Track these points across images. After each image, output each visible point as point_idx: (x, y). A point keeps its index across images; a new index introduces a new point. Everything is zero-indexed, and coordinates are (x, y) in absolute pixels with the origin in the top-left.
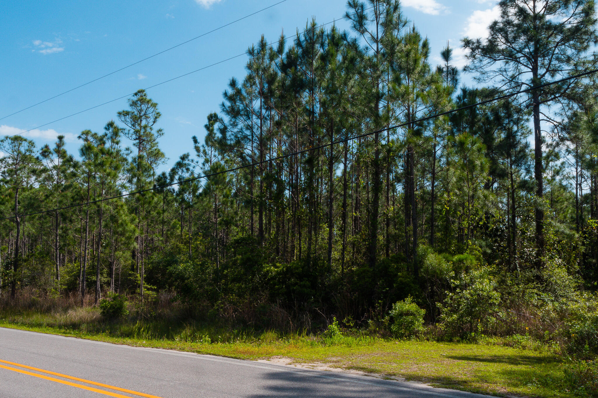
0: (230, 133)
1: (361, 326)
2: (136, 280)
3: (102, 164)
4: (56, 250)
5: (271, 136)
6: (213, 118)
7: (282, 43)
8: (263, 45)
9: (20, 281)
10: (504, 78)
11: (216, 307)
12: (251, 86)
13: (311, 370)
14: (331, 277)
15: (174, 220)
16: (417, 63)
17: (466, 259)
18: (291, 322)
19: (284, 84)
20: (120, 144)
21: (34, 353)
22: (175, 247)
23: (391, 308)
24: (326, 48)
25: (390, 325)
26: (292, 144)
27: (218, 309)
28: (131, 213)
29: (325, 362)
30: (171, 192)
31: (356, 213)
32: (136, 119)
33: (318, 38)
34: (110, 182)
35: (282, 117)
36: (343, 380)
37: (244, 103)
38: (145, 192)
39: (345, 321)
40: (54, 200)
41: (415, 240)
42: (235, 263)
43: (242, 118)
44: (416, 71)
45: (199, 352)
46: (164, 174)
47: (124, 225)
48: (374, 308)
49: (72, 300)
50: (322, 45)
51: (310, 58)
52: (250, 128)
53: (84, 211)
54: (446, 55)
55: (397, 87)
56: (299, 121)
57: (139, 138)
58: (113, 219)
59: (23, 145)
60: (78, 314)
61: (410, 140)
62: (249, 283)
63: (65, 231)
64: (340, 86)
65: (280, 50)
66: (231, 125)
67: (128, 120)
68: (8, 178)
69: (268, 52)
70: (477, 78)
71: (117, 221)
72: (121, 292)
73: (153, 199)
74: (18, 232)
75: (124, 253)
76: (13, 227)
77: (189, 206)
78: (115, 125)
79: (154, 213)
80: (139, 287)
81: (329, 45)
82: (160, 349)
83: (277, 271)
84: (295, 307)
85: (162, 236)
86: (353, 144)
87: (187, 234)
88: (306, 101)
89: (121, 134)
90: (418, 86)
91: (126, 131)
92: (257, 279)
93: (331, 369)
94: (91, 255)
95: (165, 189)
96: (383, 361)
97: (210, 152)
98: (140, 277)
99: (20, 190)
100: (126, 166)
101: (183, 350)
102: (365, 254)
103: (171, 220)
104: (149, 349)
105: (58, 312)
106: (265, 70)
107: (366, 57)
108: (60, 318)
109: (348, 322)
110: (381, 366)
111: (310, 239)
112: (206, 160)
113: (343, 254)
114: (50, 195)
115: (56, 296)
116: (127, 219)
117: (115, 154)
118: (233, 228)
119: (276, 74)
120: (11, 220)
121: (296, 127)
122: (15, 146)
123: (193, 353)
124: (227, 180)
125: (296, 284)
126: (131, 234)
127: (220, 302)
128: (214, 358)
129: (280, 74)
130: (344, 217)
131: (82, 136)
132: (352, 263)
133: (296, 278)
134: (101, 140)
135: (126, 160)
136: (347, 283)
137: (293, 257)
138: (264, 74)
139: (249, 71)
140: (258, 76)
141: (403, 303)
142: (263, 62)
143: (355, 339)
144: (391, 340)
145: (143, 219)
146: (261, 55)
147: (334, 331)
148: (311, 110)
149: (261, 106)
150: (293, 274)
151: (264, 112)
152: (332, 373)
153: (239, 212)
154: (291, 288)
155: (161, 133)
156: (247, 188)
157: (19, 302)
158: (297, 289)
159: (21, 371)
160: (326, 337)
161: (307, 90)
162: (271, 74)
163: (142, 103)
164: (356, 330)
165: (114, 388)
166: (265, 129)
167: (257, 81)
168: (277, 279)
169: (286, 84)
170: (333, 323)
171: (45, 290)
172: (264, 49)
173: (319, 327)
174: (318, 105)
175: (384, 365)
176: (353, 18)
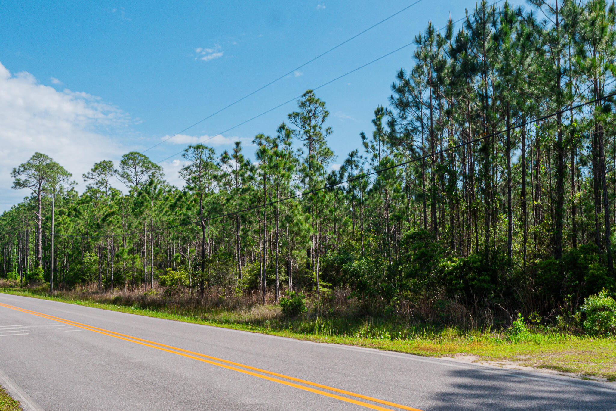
0: (400, 126)
1: (548, 322)
2: (312, 278)
3: (276, 166)
4: (238, 250)
5: (441, 126)
6: (380, 112)
7: (450, 28)
8: (430, 32)
9: (207, 281)
11: (392, 304)
12: (419, 76)
13: (499, 368)
14: (513, 271)
15: (346, 218)
16: (605, 31)
18: (471, 319)
19: (453, 70)
20: (292, 146)
21: (228, 348)
22: (348, 245)
23: (582, 303)
24: (499, 27)
25: (582, 321)
26: (464, 132)
27: (394, 306)
28: (305, 212)
29: (513, 359)
30: (341, 189)
31: (537, 201)
32: (306, 120)
33: (489, 17)
34: (284, 184)
35: (452, 105)
36: (536, 379)
37: (413, 93)
38: (317, 192)
39: (530, 317)
40: (234, 204)
41: (608, 228)
42: (408, 259)
43: (411, 110)
44: (604, 41)
45: (381, 348)
46: (333, 172)
47: (299, 224)
48: (563, 303)
49: (254, 298)
50: (494, 24)
51: (481, 40)
52: (420, 119)
53: (262, 213)
55: (582, 61)
56: (472, 108)
57: (309, 138)
58: (289, 219)
59: (204, 152)
60: (261, 311)
61: (599, 118)
62: (425, 279)
63: (245, 232)
64: (516, 66)
65: (448, 36)
66: (401, 117)
67: (298, 121)
68: (193, 185)
69: (436, 39)
71: (292, 221)
72: (299, 290)
73: (325, 197)
74: (204, 235)
75: (300, 252)
76: (199, 230)
77: (360, 203)
78: (286, 127)
79: (327, 212)
80: (315, 284)
81: (501, 23)
82: (343, 345)
83: (454, 266)
84: (474, 302)
85: (335, 233)
86: (532, 127)
87: (358, 231)
88: (478, 86)
89: (292, 135)
90: (606, 57)
91: (297, 133)
92: (433, 274)
93: (521, 368)
94: (269, 255)
95: (335, 187)
96: (579, 360)
97: (378, 147)
98: (315, 275)
99: (203, 196)
100: (297, 167)
101: (364, 346)
102: (548, 246)
103: (342, 217)
104: (331, 345)
105: (243, 310)
106: (433, 58)
107: (545, 32)
108: (245, 315)
109: (534, 318)
110: (577, 365)
111: (488, 231)
112: (374, 155)
113: (524, 246)
114: (231, 198)
115: (240, 295)
116: (302, 218)
117: (287, 156)
118: (405, 223)
119: (445, 61)
120: (197, 224)
121: (468, 114)
122: (197, 154)
123: (375, 350)
124: (397, 174)
125: (474, 279)
126: (306, 233)
127: (395, 298)
128: (397, 355)
129: (449, 61)
130: (524, 206)
131: (256, 141)
132: (535, 255)
133: (474, 272)
134: (274, 142)
135: (298, 160)
136: (530, 276)
137: (470, 251)
138: (432, 61)
139: (417, 60)
140: (426, 65)
141: (596, 297)
142: (431, 49)
143: (543, 336)
144: (584, 337)
145: (316, 218)
146: (428, 43)
147: (519, 328)
148: (485, 95)
149: (431, 96)
150: (470, 269)
151: (433, 101)
152: (523, 372)
153: (410, 207)
154: (470, 283)
155: (330, 131)
156: (417, 182)
157: (207, 300)
158: (476, 284)
159: (220, 365)
160: (511, 334)
161: (479, 74)
162: (440, 61)
163: (310, 103)
164: (543, 327)
165: (306, 382)
166: (434, 119)
167: (425, 70)
168: (454, 274)
169: (457, 70)
170: (518, 320)
171: (230, 289)
172: (432, 36)
173: (502, 324)
174: (491, 89)
175: (581, 364)
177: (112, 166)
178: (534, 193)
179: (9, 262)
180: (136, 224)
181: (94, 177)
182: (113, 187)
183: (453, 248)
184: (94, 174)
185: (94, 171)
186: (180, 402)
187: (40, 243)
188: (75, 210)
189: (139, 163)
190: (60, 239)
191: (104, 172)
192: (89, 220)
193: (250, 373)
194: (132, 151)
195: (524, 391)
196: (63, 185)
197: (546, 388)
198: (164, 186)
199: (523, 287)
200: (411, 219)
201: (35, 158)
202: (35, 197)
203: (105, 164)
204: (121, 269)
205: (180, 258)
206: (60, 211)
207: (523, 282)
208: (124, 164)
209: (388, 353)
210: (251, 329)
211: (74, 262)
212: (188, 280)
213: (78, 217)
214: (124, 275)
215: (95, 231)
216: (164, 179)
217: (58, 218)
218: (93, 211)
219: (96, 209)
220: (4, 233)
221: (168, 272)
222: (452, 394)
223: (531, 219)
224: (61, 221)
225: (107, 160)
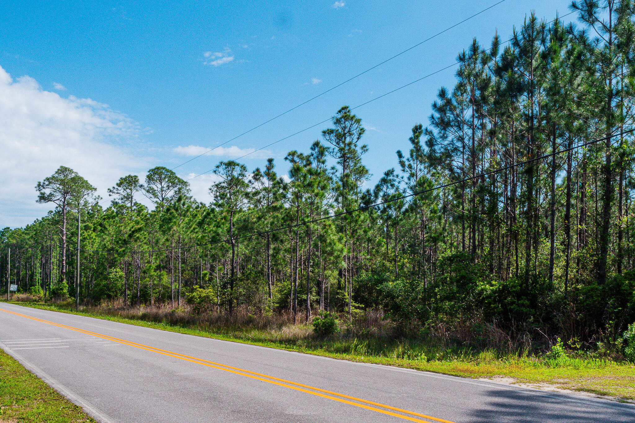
0: (440, 146)
1: (589, 348)
2: (344, 299)
3: (310, 185)
4: (268, 269)
5: (483, 146)
6: (417, 130)
7: (496, 44)
8: (475, 48)
9: (236, 299)
11: (427, 326)
12: (462, 94)
13: (538, 390)
14: (553, 296)
15: (379, 238)
18: (509, 343)
19: (499, 88)
20: (326, 164)
22: (382, 266)
23: (625, 329)
24: (548, 44)
25: (623, 347)
26: (507, 153)
27: (429, 329)
28: (338, 232)
29: (551, 382)
30: (376, 209)
31: (581, 225)
32: (340, 137)
33: (538, 34)
34: (318, 203)
35: (496, 124)
36: (573, 400)
37: (455, 113)
39: (570, 342)
40: (266, 222)
42: (444, 281)
43: (452, 130)
45: (418, 369)
46: (368, 191)
47: (333, 244)
48: (604, 329)
49: (285, 317)
50: (543, 41)
51: (529, 58)
52: (461, 139)
53: (294, 232)
56: (516, 128)
57: (343, 156)
58: (322, 238)
59: (235, 170)
60: (292, 331)
62: (463, 302)
63: (277, 251)
64: (565, 86)
65: (494, 53)
66: (441, 137)
67: (332, 138)
68: (220, 202)
69: (480, 56)
71: (325, 241)
72: (330, 310)
73: (360, 217)
74: (233, 253)
75: (332, 272)
76: (229, 248)
77: (395, 224)
78: (320, 144)
79: (361, 232)
80: (347, 305)
81: (551, 41)
82: (380, 365)
83: (492, 290)
84: (512, 327)
85: (368, 254)
87: (392, 252)
88: (524, 105)
89: (326, 153)
91: (331, 150)
92: (471, 297)
93: (559, 390)
95: (370, 206)
96: (618, 385)
97: (415, 166)
98: (347, 296)
100: (331, 185)
101: (401, 366)
102: (592, 271)
103: (376, 237)
104: (368, 365)
105: (274, 329)
106: (477, 76)
107: (597, 51)
108: (275, 334)
109: (574, 344)
110: (616, 389)
111: (528, 255)
112: (411, 174)
113: (566, 271)
114: (262, 217)
115: (270, 314)
116: (335, 238)
117: (322, 174)
118: (441, 244)
119: (489, 79)
120: (227, 241)
121: (512, 135)
122: (229, 171)
123: (412, 370)
124: (434, 194)
125: (512, 303)
126: (339, 253)
127: (430, 321)
129: (494, 79)
130: (567, 230)
131: (289, 157)
132: (577, 280)
133: (513, 296)
134: (308, 160)
135: (331, 179)
136: (571, 302)
137: (509, 274)
138: (476, 80)
139: (460, 78)
140: (470, 83)
142: (475, 67)
143: (582, 361)
144: (624, 364)
145: (350, 238)
146: (472, 60)
147: (558, 353)
148: (530, 115)
149: (473, 115)
150: (509, 293)
151: (476, 120)
152: (561, 394)
153: (447, 228)
154: (508, 308)
155: (366, 149)
156: (455, 202)
157: (237, 318)
158: (514, 308)
159: (263, 380)
160: (549, 359)
161: (526, 94)
162: (484, 79)
163: (346, 120)
164: (583, 352)
165: (349, 397)
166: (476, 139)
167: (469, 88)
168: (493, 298)
169: (502, 89)
170: (557, 345)
171: (259, 307)
172: (476, 53)
173: (540, 348)
174: (537, 109)
175: (619, 389)
176: (580, 7)
177: (137, 181)
178: (579, 215)
179: (32, 276)
180: (164, 240)
181: (119, 192)
182: (139, 202)
183: (491, 271)
184: (119, 188)
185: (119, 186)
186: (232, 411)
187: (65, 258)
188: (101, 225)
189: (165, 178)
190: (86, 254)
191: (130, 187)
192: (115, 236)
193: (293, 388)
194: (158, 166)
195: (561, 411)
196: (88, 199)
197: (583, 409)
198: (190, 202)
199: (563, 312)
200: (448, 240)
201: (60, 172)
202: (59, 212)
203: (130, 179)
204: (147, 285)
205: (208, 275)
206: (85, 226)
207: (564, 308)
208: (150, 179)
209: (426, 374)
210: (286, 348)
211: (99, 277)
212: (216, 298)
213: (103, 232)
214: (151, 291)
215: (121, 247)
216: (191, 195)
217: (83, 233)
218: (119, 227)
219: (123, 224)
220: (27, 247)
221: (196, 289)
222: (491, 412)
223: (575, 243)
224: (86, 236)
225: (133, 175)
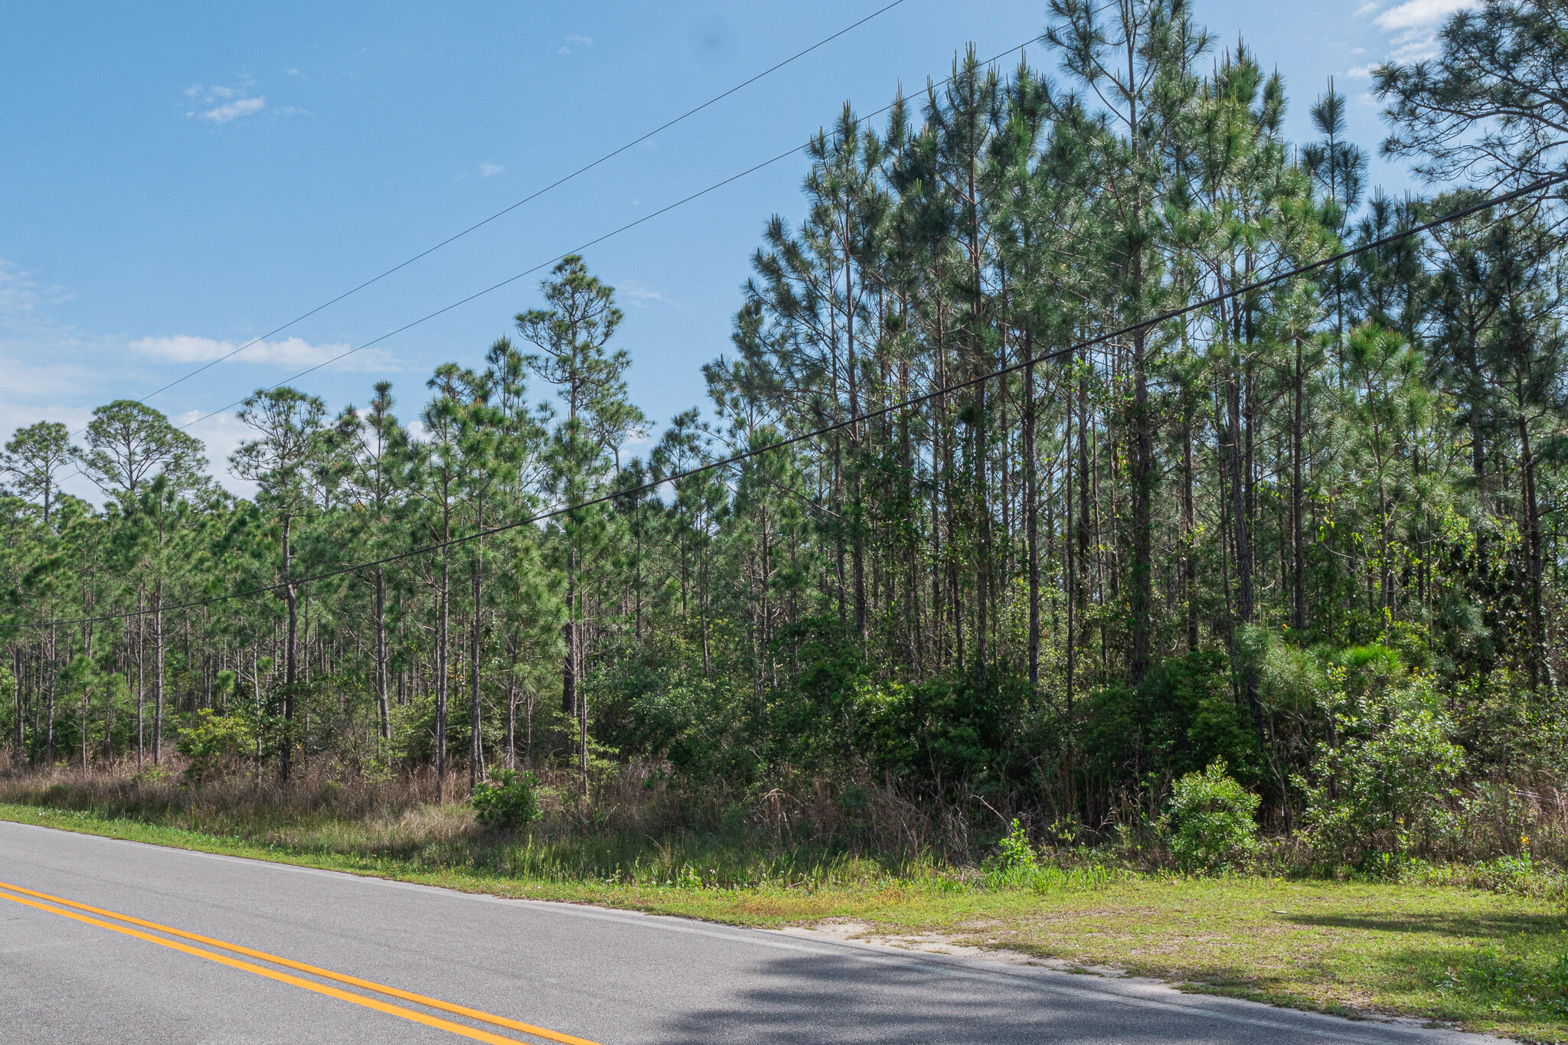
1: (1092, 841)
2: (569, 734)
3: (478, 449)
4: (380, 664)
6: (750, 316)
7: (898, 120)
8: (848, 128)
9: (301, 742)
10: (1499, 163)
12: (827, 234)
13: (900, 951)
16: (1236, 145)
17: (1374, 658)
19: (904, 222)
20: (524, 396)
22: (667, 648)
23: (1169, 792)
24: (1004, 123)
25: (1168, 835)
28: (549, 568)
29: (949, 931)
30: (653, 507)
32: (562, 331)
33: (983, 98)
34: (498, 493)
37: (807, 277)
39: (1052, 827)
40: (369, 542)
44: (1235, 167)
46: (635, 464)
47: (534, 598)
48: (1132, 792)
49: (414, 787)
50: (995, 117)
51: (965, 152)
53: (439, 567)
54: (1328, 115)
55: (1179, 215)
56: (945, 314)
57: (572, 376)
58: (508, 582)
59: (297, 410)
60: (427, 821)
62: (826, 735)
63: (399, 616)
64: (1036, 221)
65: (896, 136)
67: (542, 333)
69: (862, 144)
70: (1425, 168)
71: (516, 589)
72: (535, 763)
74: (293, 623)
75: (534, 667)
76: (282, 610)
77: (698, 542)
78: (512, 348)
79: (607, 565)
80: (578, 750)
81: (1010, 116)
82: (564, 904)
83: (892, 704)
87: (696, 614)
89: (525, 369)
91: (541, 363)
95: (639, 501)
99: (294, 520)
100: (543, 448)
101: (617, 904)
105: (381, 817)
106: (852, 191)
108: (384, 830)
109: (1060, 830)
112: (738, 422)
113: (1069, 653)
114: (362, 529)
115: (381, 778)
116: (542, 581)
117: (511, 422)
119: (884, 200)
120: (277, 593)
122: (279, 414)
123: (636, 913)
125: (943, 734)
126: (550, 619)
127: (758, 784)
129: (896, 198)
131: (438, 381)
132: (1103, 675)
133: (945, 718)
134: (482, 386)
135: (542, 433)
138: (853, 200)
139: (813, 196)
140: (839, 208)
141: (1200, 778)
142: (848, 170)
144: (1159, 876)
145: (579, 579)
146: (843, 154)
147: (1014, 855)
150: (931, 711)
154: (928, 746)
155: (625, 360)
158: (943, 747)
161: (962, 237)
162: (869, 199)
163: (575, 291)
164: (1087, 851)
168: (893, 722)
169: (909, 223)
170: (1013, 835)
171: (356, 762)
172: (852, 138)
176: (1066, 42)
177: (64, 438)
180: (118, 592)
181: (13, 465)
182: (67, 490)
184: (15, 457)
185: (14, 451)
189: (139, 430)
191: (42, 454)
194: (120, 398)
197: (963, 997)
203: (44, 432)
204: (74, 711)
205: (232, 683)
208: (97, 433)
209: (662, 922)
212: (252, 741)
214: (82, 728)
216: (207, 474)
219: (13, 550)
221: (204, 718)
225: (51, 421)
